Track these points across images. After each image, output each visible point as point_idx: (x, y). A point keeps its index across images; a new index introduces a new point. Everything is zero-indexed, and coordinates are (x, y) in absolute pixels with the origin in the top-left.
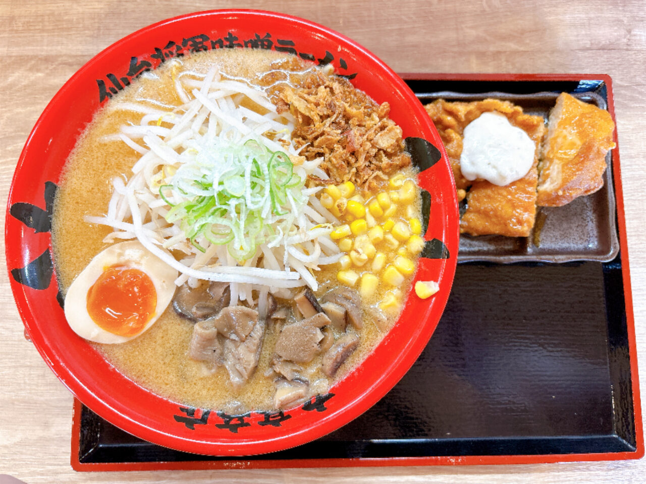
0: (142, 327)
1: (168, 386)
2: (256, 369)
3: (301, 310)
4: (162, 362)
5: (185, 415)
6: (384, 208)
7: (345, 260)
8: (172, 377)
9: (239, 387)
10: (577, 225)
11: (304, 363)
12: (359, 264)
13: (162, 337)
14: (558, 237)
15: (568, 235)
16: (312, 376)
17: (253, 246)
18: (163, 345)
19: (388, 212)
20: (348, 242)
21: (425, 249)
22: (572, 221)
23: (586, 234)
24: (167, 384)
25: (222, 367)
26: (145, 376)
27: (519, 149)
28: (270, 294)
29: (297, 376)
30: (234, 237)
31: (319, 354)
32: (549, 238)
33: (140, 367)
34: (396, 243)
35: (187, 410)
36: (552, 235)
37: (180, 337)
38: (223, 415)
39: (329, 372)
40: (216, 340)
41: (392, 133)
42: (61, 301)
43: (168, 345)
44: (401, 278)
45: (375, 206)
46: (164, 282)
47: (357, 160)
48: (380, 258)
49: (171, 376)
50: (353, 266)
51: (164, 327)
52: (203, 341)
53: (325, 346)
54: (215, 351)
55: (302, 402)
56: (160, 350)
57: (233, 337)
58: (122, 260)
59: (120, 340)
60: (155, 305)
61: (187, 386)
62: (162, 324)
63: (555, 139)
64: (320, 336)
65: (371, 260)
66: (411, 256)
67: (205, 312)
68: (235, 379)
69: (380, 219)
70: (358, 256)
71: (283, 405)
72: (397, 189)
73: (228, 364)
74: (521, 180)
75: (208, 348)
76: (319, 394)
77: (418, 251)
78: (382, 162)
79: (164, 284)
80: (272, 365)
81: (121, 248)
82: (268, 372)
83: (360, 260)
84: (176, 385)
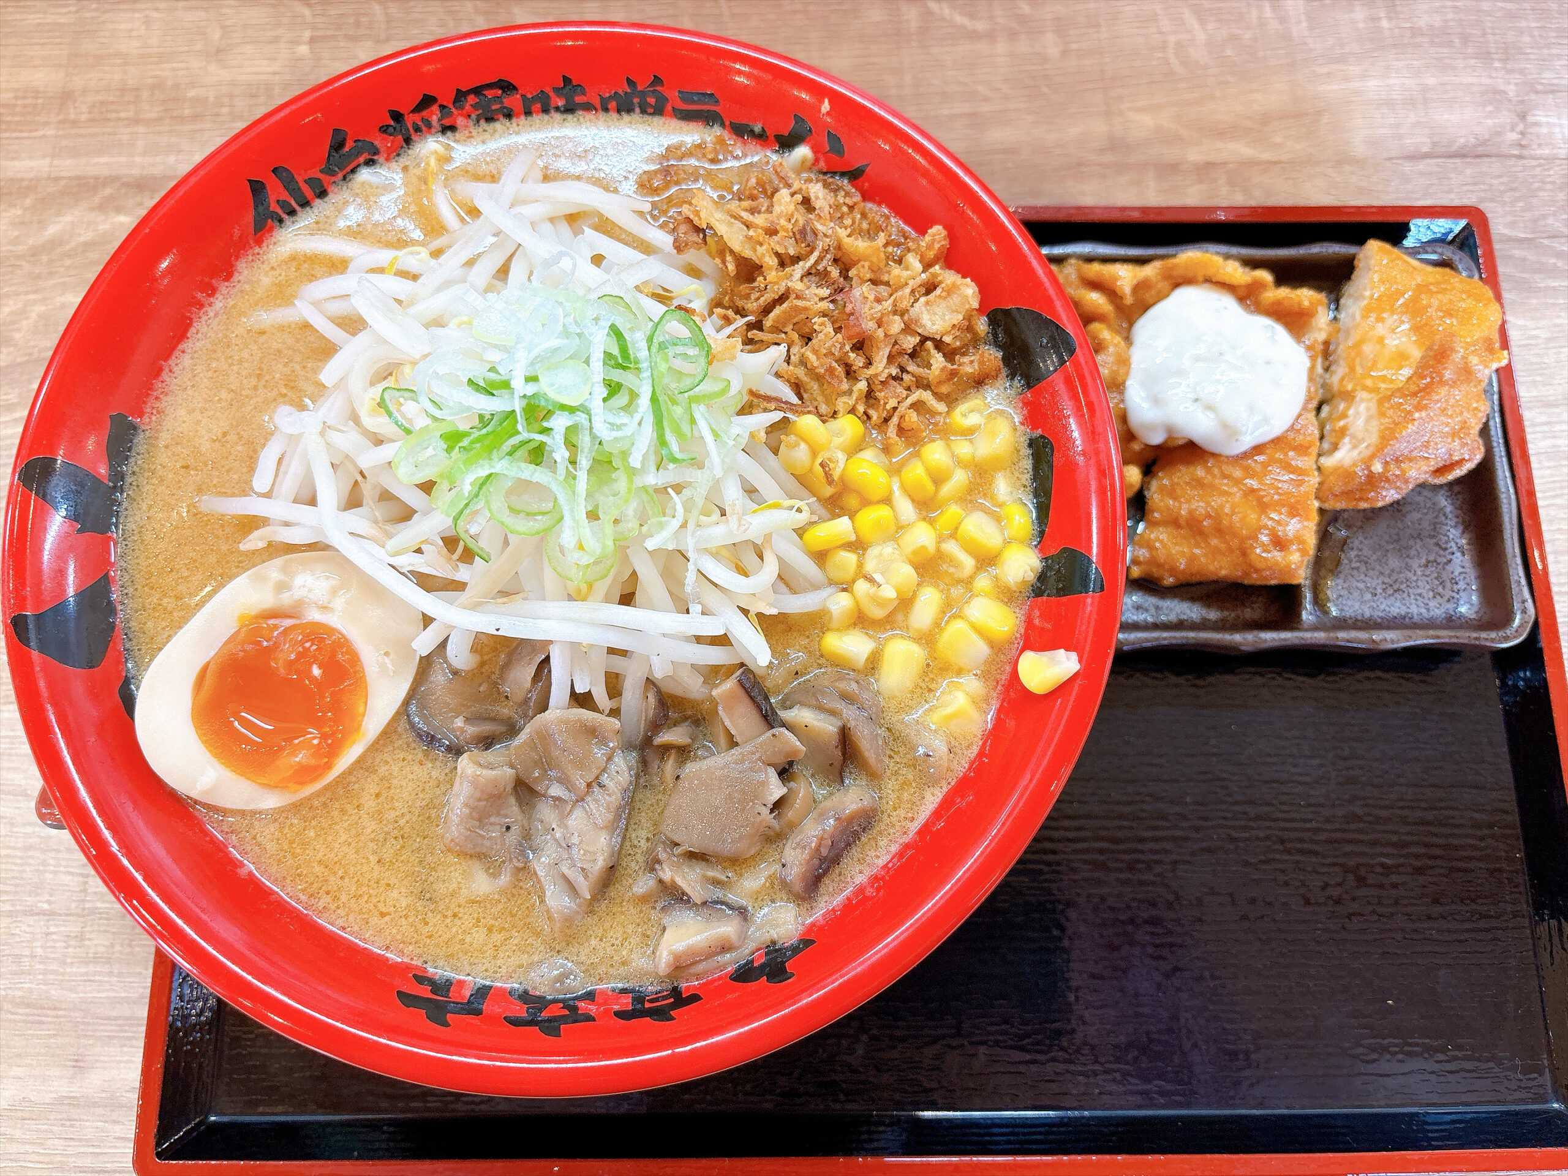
0: (329, 766)
1: (387, 918)
2: (611, 875)
3: (727, 723)
4: (373, 859)
5: (425, 991)
6: (938, 480)
7: (840, 604)
8: (399, 897)
9: (568, 921)
10: (1423, 561)
11: (736, 862)
12: (878, 613)
13: (377, 795)
14: (1379, 591)
15: (1403, 587)
16: (756, 896)
17: (610, 543)
18: (378, 815)
19: (947, 489)
20: (850, 559)
21: (1042, 577)
22: (1413, 552)
23: (1448, 585)
24: (383, 915)
25: (525, 871)
26: (328, 893)
27: (1268, 363)
28: (650, 682)
29: (719, 894)
30: (562, 518)
31: (773, 838)
32: (1356, 594)
33: (318, 869)
34: (968, 563)
35: (431, 982)
36: (1361, 585)
37: (421, 795)
38: (525, 997)
39: (798, 887)
40: (512, 800)
41: (955, 299)
42: (128, 702)
43: (391, 815)
44: (982, 650)
45: (916, 472)
46: (387, 654)
47: (869, 363)
48: (928, 603)
49: (395, 894)
50: (860, 620)
51: (383, 770)
52: (480, 800)
53: (790, 814)
54: (508, 828)
55: (730, 962)
56: (370, 826)
57: (556, 790)
58: (286, 599)
59: (271, 801)
60: (361, 709)
61: (434, 919)
62: (378, 760)
63: (1358, 345)
64: (776, 790)
65: (906, 603)
66: (1007, 595)
67: (486, 728)
68: (557, 900)
69: (926, 506)
70: (873, 590)
71: (680, 967)
72: (968, 433)
73: (541, 864)
74: (1277, 441)
75: (492, 819)
76: (774, 943)
77: (1024, 582)
78: (929, 366)
79: (387, 660)
80: (653, 863)
81: (284, 569)
82: (644, 884)
83: (880, 602)
84: (406, 917)
